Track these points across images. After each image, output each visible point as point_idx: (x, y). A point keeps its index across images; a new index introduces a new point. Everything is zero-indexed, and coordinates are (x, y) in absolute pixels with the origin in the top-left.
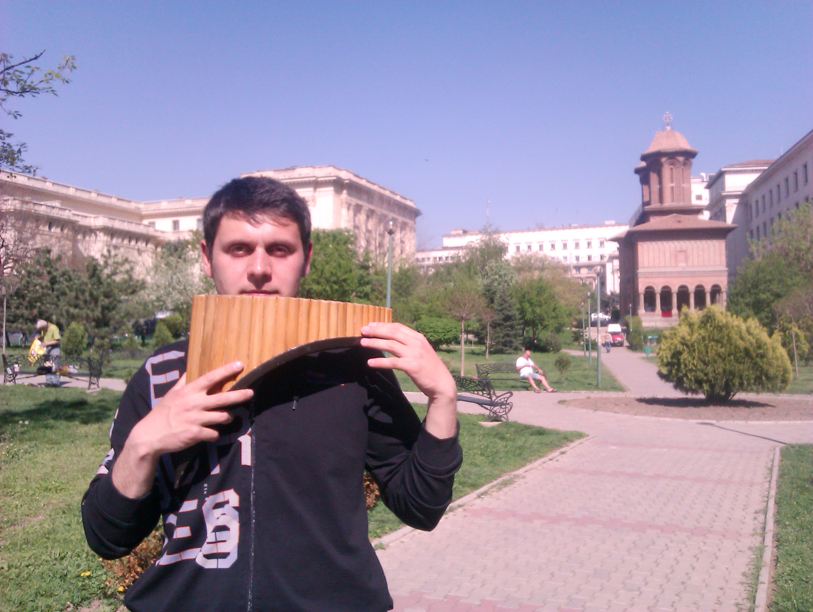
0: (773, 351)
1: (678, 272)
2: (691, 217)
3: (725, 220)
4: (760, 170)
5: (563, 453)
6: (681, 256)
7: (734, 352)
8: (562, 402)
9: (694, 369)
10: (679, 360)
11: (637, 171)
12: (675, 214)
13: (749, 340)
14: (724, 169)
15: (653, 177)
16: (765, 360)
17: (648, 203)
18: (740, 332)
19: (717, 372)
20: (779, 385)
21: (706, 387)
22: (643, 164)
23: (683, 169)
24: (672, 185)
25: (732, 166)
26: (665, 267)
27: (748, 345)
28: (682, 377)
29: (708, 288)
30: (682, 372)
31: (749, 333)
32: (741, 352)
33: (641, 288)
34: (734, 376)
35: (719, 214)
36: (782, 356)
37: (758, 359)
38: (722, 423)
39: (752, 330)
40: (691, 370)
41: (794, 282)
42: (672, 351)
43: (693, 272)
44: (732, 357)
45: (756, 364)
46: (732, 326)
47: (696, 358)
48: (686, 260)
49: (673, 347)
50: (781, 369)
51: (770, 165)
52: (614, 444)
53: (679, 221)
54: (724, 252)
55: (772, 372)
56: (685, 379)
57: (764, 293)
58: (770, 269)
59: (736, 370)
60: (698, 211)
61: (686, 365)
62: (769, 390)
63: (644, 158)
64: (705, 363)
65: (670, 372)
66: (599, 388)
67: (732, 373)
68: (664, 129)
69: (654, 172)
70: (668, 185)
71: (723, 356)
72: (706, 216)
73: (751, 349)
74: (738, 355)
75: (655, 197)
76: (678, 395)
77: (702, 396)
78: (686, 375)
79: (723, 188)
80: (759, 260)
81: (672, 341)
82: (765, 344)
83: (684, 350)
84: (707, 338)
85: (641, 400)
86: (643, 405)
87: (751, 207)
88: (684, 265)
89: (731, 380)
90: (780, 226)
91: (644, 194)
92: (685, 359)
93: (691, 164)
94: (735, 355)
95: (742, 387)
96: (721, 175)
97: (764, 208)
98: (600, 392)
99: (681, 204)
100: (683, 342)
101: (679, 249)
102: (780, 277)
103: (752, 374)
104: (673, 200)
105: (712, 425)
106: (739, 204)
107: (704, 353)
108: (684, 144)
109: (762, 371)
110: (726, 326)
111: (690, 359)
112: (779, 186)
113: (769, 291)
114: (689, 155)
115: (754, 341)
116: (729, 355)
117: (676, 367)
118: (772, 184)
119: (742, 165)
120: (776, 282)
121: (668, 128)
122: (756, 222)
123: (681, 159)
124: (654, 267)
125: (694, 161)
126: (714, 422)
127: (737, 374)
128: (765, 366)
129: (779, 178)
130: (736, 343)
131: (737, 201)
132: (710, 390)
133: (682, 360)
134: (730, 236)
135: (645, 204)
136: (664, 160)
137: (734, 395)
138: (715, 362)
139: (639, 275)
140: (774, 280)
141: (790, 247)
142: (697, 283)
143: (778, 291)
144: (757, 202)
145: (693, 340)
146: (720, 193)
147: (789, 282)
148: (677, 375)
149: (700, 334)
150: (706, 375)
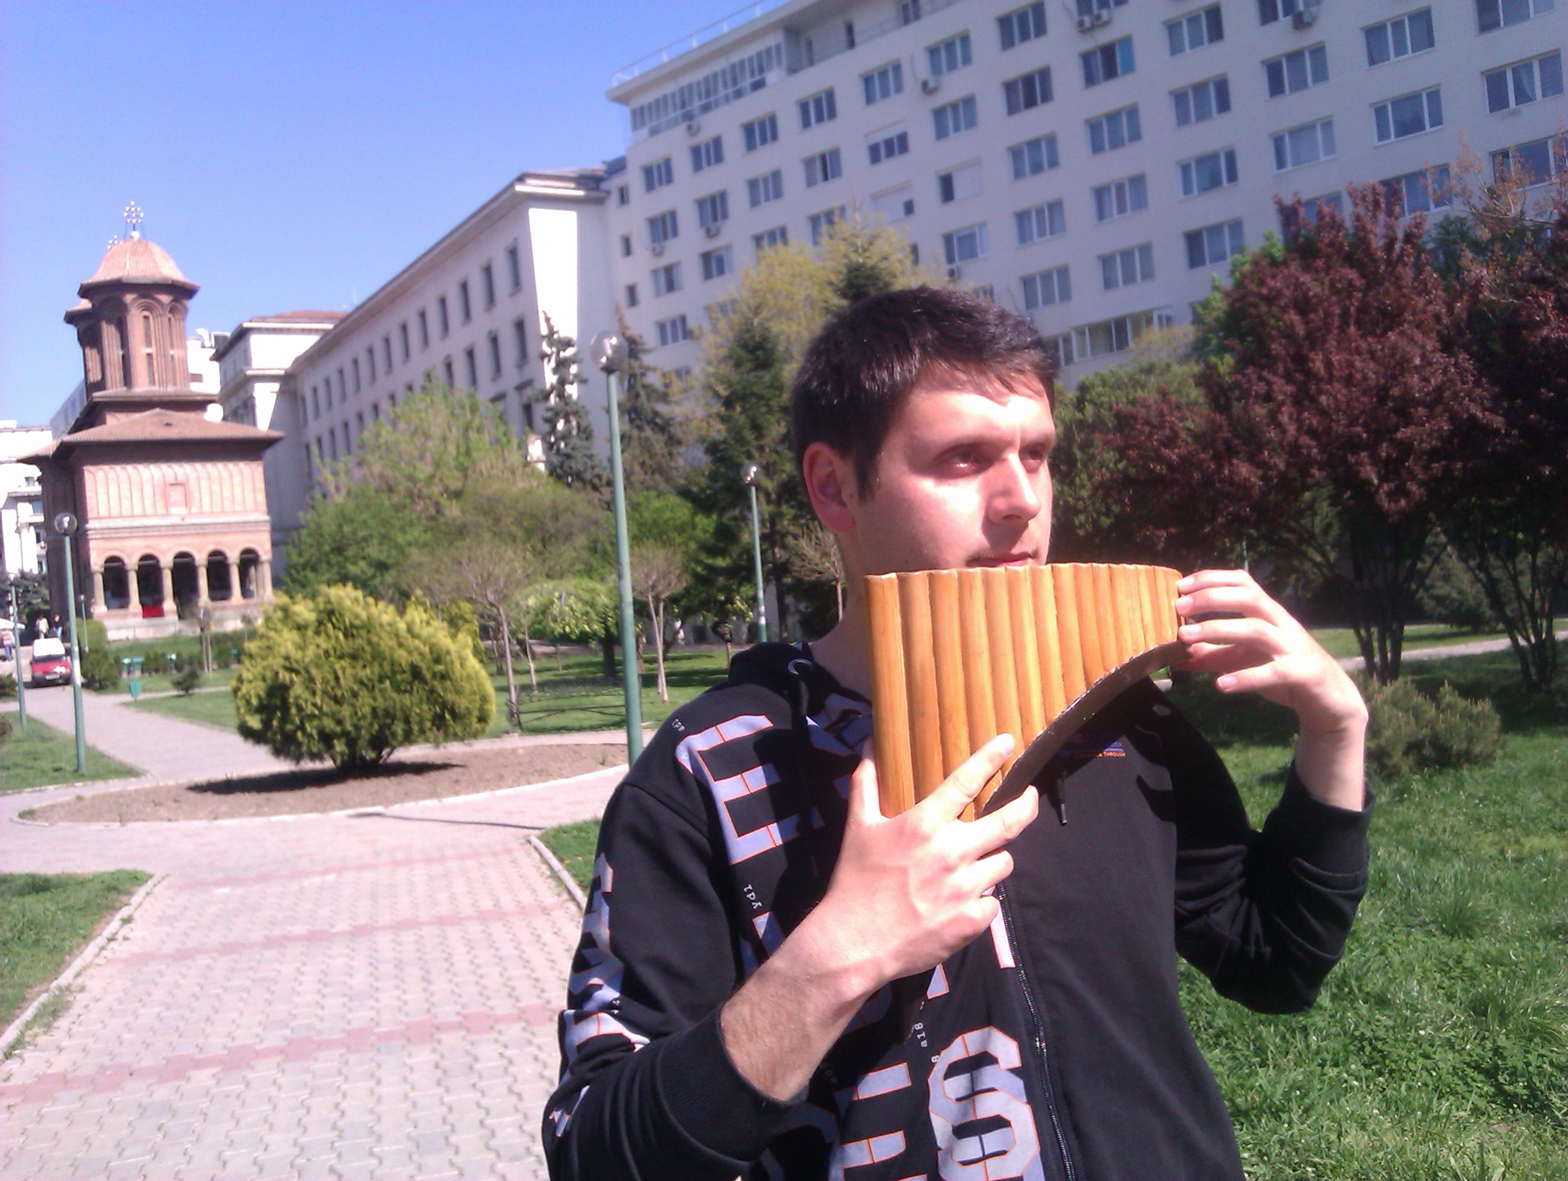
0: (462, 665)
1: (173, 526)
2: (191, 416)
3: (254, 424)
4: (317, 331)
5: (127, 921)
6: (176, 495)
7: (389, 673)
8: (28, 814)
9: (317, 712)
10: (285, 700)
11: (71, 318)
12: (157, 410)
13: (417, 648)
14: (246, 325)
15: (109, 333)
16: (448, 683)
17: (101, 385)
18: (397, 636)
19: (360, 713)
20: (476, 726)
21: (339, 746)
22: (85, 304)
23: (170, 320)
24: (149, 350)
25: (263, 319)
26: (145, 516)
27: (416, 659)
28: (294, 732)
29: (233, 557)
30: (292, 722)
31: (415, 636)
32: (404, 672)
33: (97, 562)
34: (393, 718)
35: (241, 411)
36: (477, 673)
37: (437, 684)
38: (396, 809)
39: (417, 628)
40: (313, 716)
41: (409, 538)
42: (269, 682)
43: (202, 525)
44: (388, 682)
45: (432, 691)
46: (381, 625)
47: (319, 693)
48: (187, 501)
49: (269, 674)
50: (478, 697)
51: (337, 322)
52: (219, 884)
53: (168, 425)
54: (261, 485)
55: (462, 703)
56: (299, 734)
57: (355, 563)
58: (365, 516)
59: (398, 707)
60: (199, 405)
61: (300, 709)
62: (457, 738)
63: (85, 292)
64: (337, 700)
65: (267, 724)
66: (82, 775)
67: (389, 715)
68: (126, 237)
69: (109, 322)
70: (140, 351)
71: (370, 685)
72: (214, 413)
73: (423, 666)
74: (399, 677)
75: (114, 373)
76: (283, 766)
77: (328, 764)
78: (302, 728)
79: (247, 361)
80: (339, 498)
81: (265, 663)
82: (448, 653)
83: (292, 681)
84: (332, 652)
85: (199, 788)
86: (209, 797)
87: (304, 400)
88: (182, 510)
89: (389, 727)
90: (378, 435)
91: (90, 365)
92: (297, 698)
93: (186, 310)
94: (392, 678)
95: (408, 739)
96: (242, 334)
97: (330, 404)
98: (89, 783)
99: (170, 390)
100: (287, 664)
101: (170, 479)
102: (382, 530)
103: (426, 711)
104: (152, 382)
105: (378, 815)
106: (281, 393)
107: (333, 683)
108: (170, 270)
109: (444, 705)
110: (368, 627)
111: (307, 695)
112: (355, 362)
113: (364, 558)
114: (182, 292)
115: (426, 650)
116: (381, 680)
117: (279, 714)
118: (343, 358)
119: (280, 317)
120: (375, 541)
121: (136, 235)
122: (315, 428)
123: (165, 299)
124: (121, 517)
125: (192, 304)
126: (379, 809)
127: (399, 714)
128: (450, 697)
129: (356, 347)
130: (392, 656)
131: (276, 386)
132: (347, 751)
133: (291, 700)
134: (269, 453)
135: (91, 387)
136: (129, 298)
137: (389, 754)
138: (355, 695)
139: (91, 535)
140: (371, 536)
141: (397, 474)
142: (211, 548)
143: (383, 557)
144: (315, 391)
145: (307, 660)
146: (242, 371)
147: (400, 539)
148: (281, 728)
149: (318, 646)
150: (339, 722)
